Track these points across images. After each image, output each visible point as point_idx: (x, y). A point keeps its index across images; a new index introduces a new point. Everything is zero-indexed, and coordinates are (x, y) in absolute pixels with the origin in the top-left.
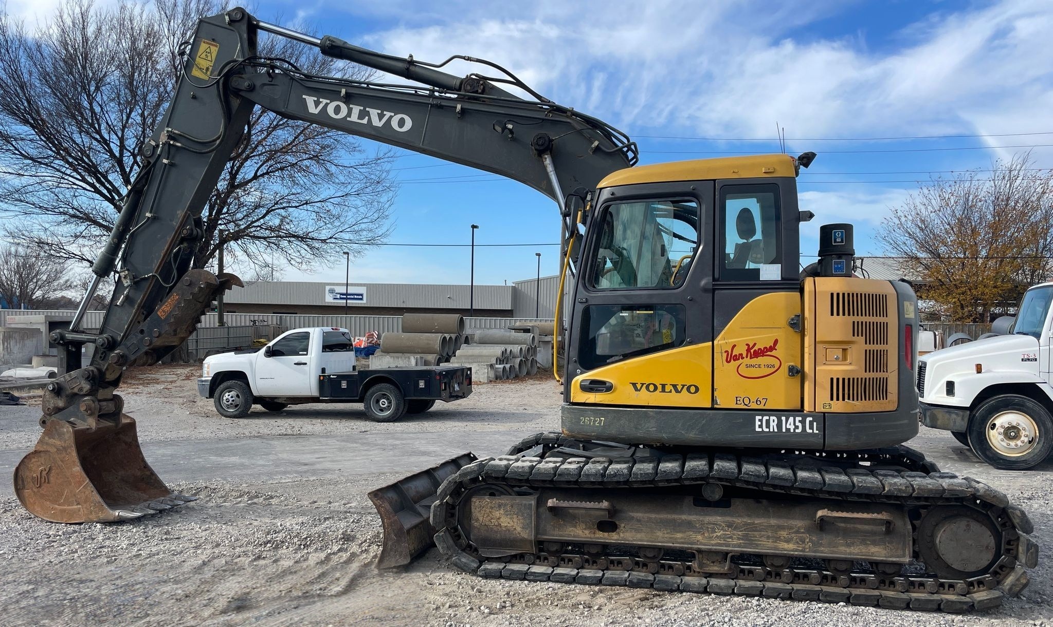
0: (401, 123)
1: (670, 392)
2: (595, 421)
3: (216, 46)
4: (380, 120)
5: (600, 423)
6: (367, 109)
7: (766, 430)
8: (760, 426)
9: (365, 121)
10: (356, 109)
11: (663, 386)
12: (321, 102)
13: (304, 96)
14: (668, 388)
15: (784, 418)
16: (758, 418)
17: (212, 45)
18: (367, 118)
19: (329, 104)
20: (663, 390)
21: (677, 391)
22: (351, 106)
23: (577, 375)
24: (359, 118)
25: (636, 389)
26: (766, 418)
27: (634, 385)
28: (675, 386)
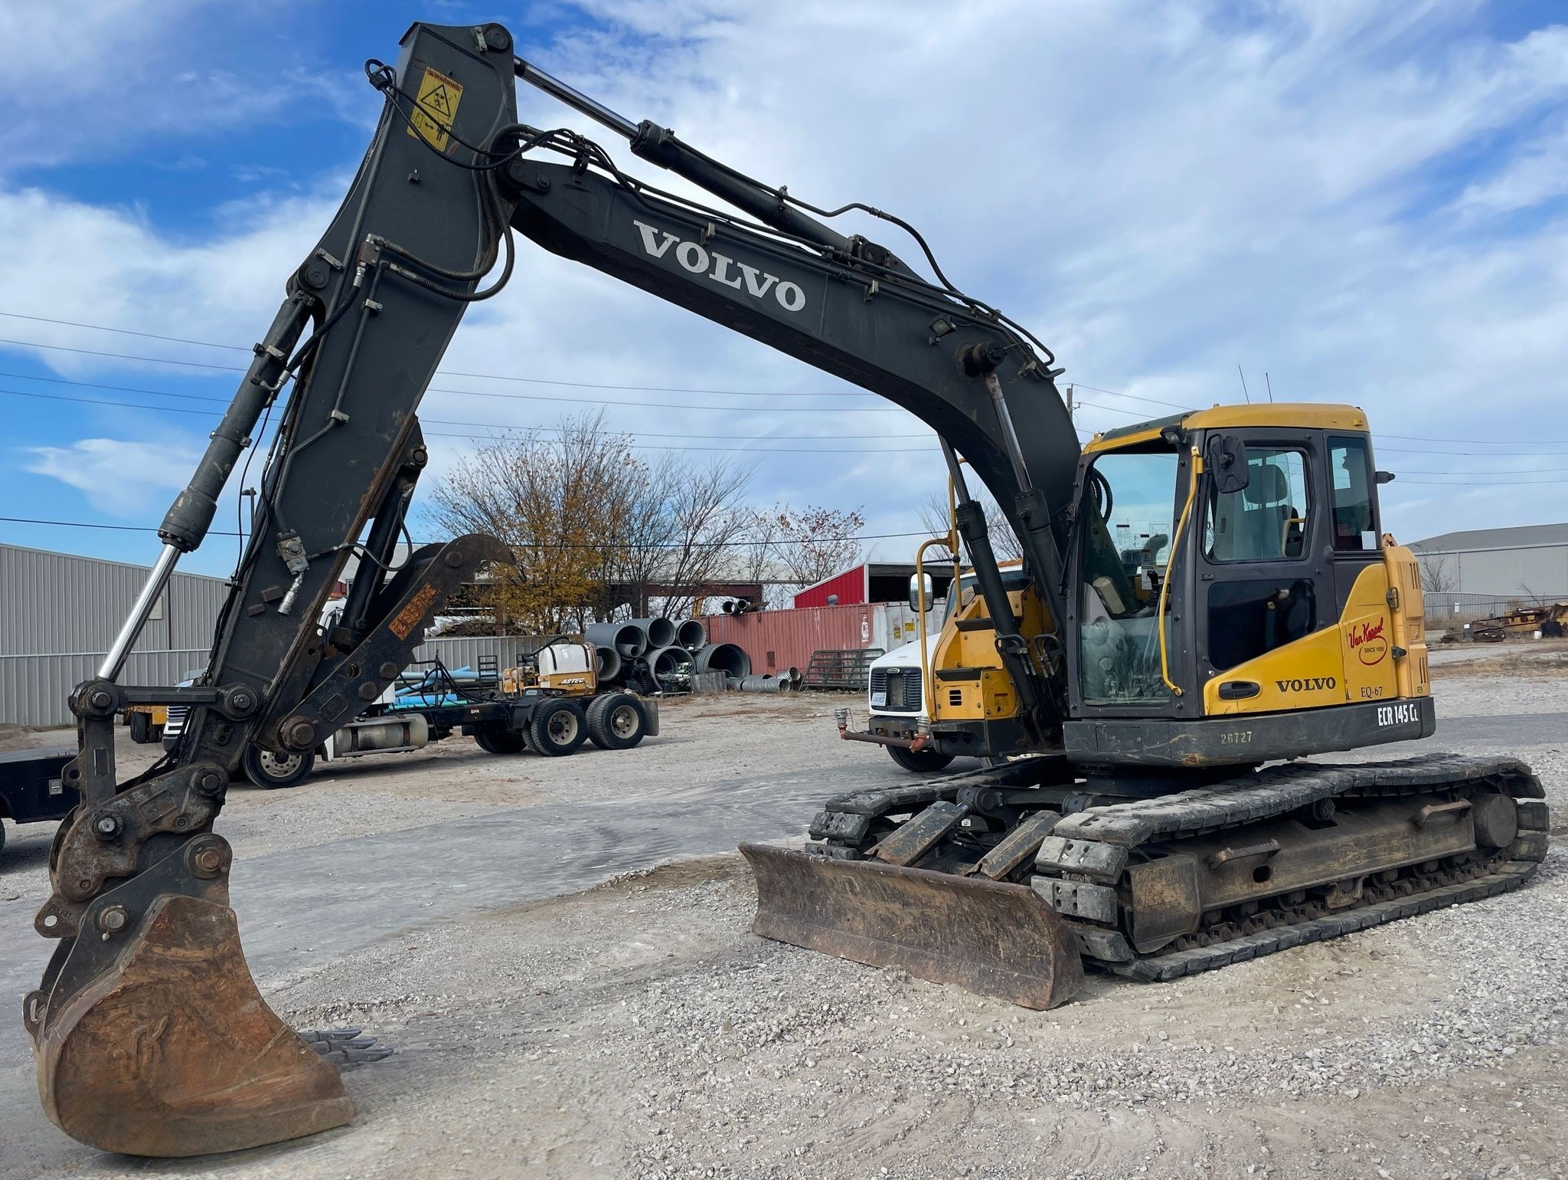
0: (790, 296)
1: (1313, 689)
2: (1240, 737)
3: (458, 89)
4: (760, 286)
5: (1246, 739)
6: (739, 265)
7: (1386, 723)
8: (1382, 721)
9: (737, 284)
10: (723, 262)
11: (1307, 681)
12: (666, 238)
13: (636, 223)
14: (1312, 684)
15: (1396, 708)
16: (1380, 710)
17: (448, 83)
18: (739, 279)
19: (679, 244)
20: (1308, 688)
21: (1320, 688)
22: (714, 254)
23: (1209, 677)
24: (727, 278)
25: (1283, 690)
26: (1385, 709)
27: (1280, 683)
28: (1316, 680)
